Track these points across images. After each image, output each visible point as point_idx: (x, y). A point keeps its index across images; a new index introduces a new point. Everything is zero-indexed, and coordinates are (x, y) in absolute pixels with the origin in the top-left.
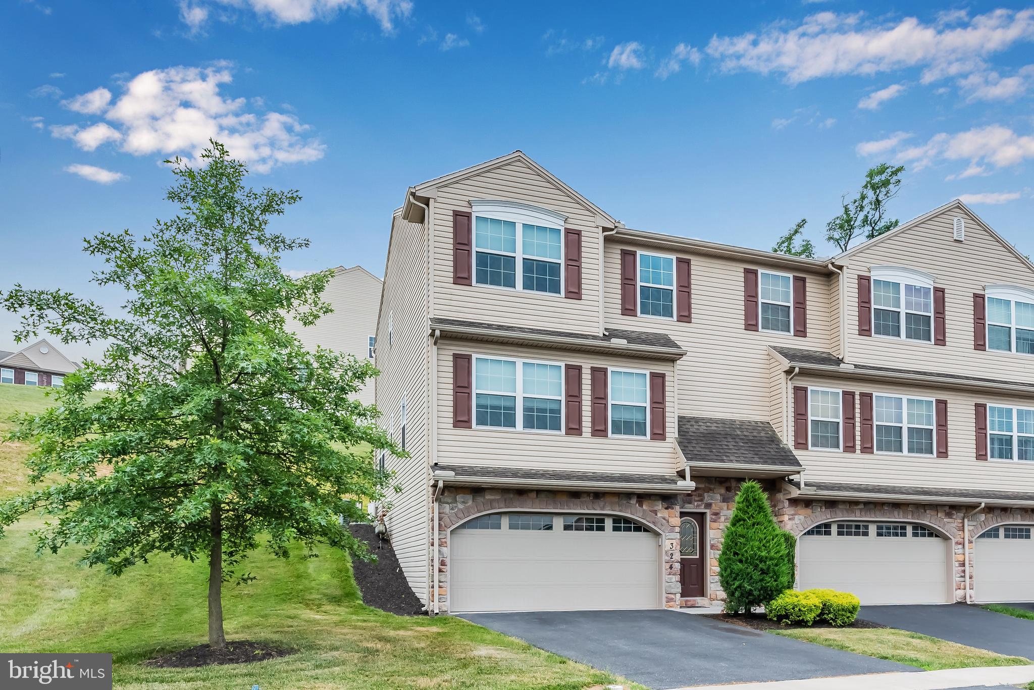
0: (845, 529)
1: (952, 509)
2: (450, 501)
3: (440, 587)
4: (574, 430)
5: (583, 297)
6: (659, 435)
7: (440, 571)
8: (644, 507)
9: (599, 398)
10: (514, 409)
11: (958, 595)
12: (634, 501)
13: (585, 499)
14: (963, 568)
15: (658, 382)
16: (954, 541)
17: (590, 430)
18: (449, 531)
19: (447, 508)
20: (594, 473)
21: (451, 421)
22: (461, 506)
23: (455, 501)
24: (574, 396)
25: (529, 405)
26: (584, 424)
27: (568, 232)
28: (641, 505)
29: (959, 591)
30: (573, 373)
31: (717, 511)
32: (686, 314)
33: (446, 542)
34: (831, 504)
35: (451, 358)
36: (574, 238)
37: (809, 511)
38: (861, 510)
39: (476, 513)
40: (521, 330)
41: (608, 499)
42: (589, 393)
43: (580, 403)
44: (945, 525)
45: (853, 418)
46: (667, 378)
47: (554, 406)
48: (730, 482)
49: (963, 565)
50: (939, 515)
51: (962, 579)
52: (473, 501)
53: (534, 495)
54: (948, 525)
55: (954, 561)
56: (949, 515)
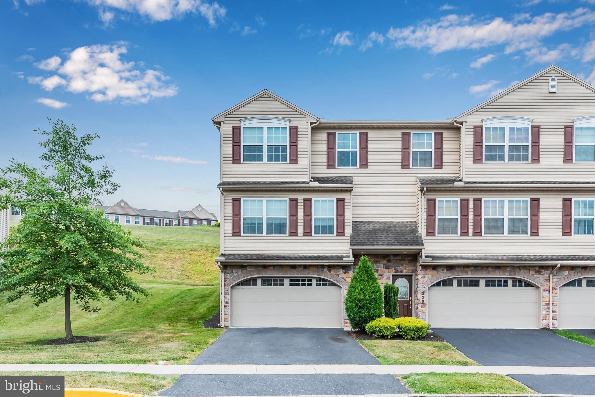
0: (462, 283)
1: (541, 268)
2: (230, 272)
3: (225, 314)
4: (293, 233)
5: (299, 162)
6: (341, 232)
7: (225, 306)
8: (332, 273)
9: (307, 215)
10: (262, 224)
11: (543, 324)
12: (326, 270)
13: (298, 269)
14: (548, 306)
15: (341, 204)
16: (542, 289)
17: (302, 232)
18: (230, 287)
19: (228, 276)
20: (303, 255)
21: (231, 232)
22: (235, 275)
23: (232, 272)
24: (293, 215)
25: (270, 221)
26: (299, 229)
27: (291, 128)
28: (330, 271)
29: (545, 321)
30: (293, 203)
31: (381, 274)
32: (365, 163)
33: (228, 293)
34: (451, 268)
35: (231, 201)
36: (294, 131)
37: (435, 272)
38: (472, 271)
39: (243, 278)
40: (264, 183)
41: (312, 269)
42: (302, 213)
43: (297, 218)
44: (535, 278)
45: (468, 215)
46: (346, 201)
47: (283, 221)
48: (390, 257)
49: (549, 304)
50: (531, 272)
51: (547, 313)
52: (241, 272)
53: (272, 268)
54: (538, 279)
55: (541, 301)
56: (539, 272)
